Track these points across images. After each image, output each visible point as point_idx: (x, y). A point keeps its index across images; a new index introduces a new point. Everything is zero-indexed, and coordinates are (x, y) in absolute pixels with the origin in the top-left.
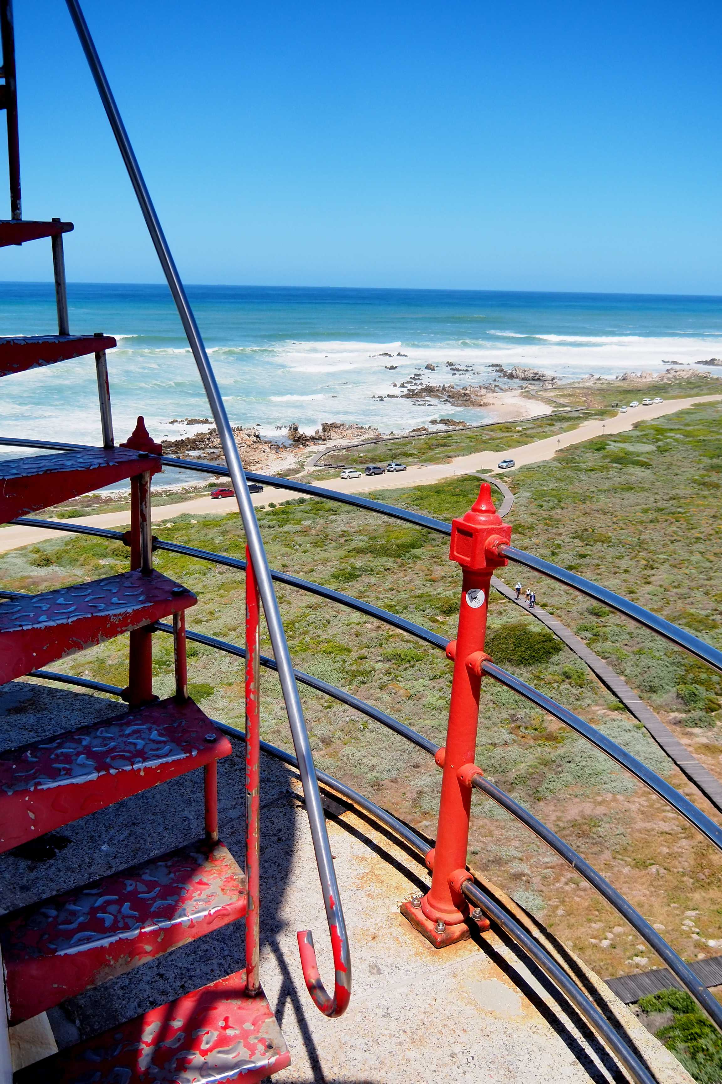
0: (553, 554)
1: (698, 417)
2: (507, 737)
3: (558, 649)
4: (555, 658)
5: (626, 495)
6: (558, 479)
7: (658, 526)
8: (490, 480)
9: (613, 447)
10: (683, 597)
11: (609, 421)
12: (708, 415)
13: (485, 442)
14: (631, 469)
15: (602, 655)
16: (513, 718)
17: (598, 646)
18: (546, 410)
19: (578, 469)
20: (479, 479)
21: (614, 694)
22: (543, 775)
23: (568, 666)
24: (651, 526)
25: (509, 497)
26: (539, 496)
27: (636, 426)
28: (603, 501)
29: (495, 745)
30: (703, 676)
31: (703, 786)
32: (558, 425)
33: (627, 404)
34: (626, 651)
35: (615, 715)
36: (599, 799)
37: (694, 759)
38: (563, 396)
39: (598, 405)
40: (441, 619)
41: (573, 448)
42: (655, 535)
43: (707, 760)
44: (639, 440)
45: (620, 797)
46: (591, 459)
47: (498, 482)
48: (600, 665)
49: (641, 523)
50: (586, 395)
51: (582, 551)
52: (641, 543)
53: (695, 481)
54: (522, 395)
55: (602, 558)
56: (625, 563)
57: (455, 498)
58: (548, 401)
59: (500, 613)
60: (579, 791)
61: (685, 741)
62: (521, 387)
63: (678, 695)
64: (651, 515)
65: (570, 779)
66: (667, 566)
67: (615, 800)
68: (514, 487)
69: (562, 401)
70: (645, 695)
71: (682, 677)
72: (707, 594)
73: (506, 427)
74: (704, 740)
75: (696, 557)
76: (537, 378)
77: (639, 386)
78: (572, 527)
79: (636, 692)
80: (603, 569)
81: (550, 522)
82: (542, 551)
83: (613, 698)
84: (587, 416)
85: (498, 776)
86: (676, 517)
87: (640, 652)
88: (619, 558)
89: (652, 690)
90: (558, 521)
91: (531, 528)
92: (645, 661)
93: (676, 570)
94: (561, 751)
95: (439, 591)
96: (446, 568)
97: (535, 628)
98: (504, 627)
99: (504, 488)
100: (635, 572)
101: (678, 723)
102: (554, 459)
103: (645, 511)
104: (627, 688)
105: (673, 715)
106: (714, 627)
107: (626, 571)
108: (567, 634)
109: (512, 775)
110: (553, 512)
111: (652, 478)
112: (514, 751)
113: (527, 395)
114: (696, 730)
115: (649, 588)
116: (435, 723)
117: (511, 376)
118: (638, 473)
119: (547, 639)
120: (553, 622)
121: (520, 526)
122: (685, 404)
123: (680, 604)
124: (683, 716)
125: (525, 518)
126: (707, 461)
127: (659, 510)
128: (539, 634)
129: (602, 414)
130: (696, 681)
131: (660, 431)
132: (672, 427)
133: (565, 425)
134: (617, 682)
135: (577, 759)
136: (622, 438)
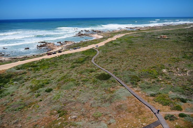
0: (107, 61)
1: (126, 37)
2: (104, 93)
3: (110, 77)
4: (110, 78)
5: (117, 50)
6: (106, 48)
7: (123, 55)
8: (95, 49)
9: (114, 42)
10: (129, 66)
11: (112, 38)
12: (127, 36)
13: (93, 43)
14: (117, 46)
15: (118, 77)
16: (105, 89)
17: (117, 76)
18: (102, 37)
19: (109, 46)
20: (93, 49)
21: (121, 83)
22: (111, 99)
23: (113, 80)
24: (122, 55)
25: (98, 52)
26: (103, 51)
27: (117, 39)
28: (113, 51)
30: (134, 79)
31: (137, 97)
32: (104, 39)
33: (115, 35)
34: (121, 76)
35: (121, 87)
36: (121, 102)
37: (135, 93)
38: (104, 34)
39: (110, 36)
40: (90, 73)
41: (107, 43)
43: (137, 93)
44: (118, 41)
46: (110, 45)
47: (96, 49)
48: (118, 79)
50: (108, 34)
51: (112, 60)
52: (121, 58)
53: (127, 47)
54: (98, 35)
55: (115, 61)
57: (89, 53)
58: (102, 35)
59: (100, 71)
61: (133, 90)
62: (97, 33)
63: (131, 83)
64: (121, 53)
65: (116, 99)
66: (125, 61)
67: (124, 101)
68: (99, 50)
69: (104, 35)
71: (131, 80)
72: (132, 65)
73: (96, 40)
74: (136, 90)
75: (130, 59)
76: (100, 32)
77: (116, 32)
78: (109, 56)
79: (124, 83)
80: (115, 63)
81: (106, 55)
82: (105, 60)
83: (121, 84)
84: (109, 38)
85: (104, 100)
86: (125, 53)
87: (124, 76)
88: (118, 61)
89: (127, 82)
90: (107, 55)
91: (103, 57)
92: (125, 78)
93: (127, 62)
94: (114, 94)
95: (89, 68)
96: (90, 65)
97: (106, 74)
98: (101, 74)
99: (97, 50)
100: (120, 63)
101: (131, 87)
102: (104, 45)
104: (123, 82)
105: (130, 86)
106: (135, 71)
108: (111, 74)
109: (106, 99)
110: (106, 54)
111: (121, 47)
112: (106, 95)
113: (99, 35)
114: (135, 88)
115: (123, 65)
116: (92, 91)
117: (95, 32)
118: (118, 46)
120: (109, 72)
121: (101, 56)
122: (124, 35)
123: (129, 68)
124: (132, 86)
125: (101, 55)
126: (128, 44)
127: (122, 52)
128: (107, 74)
129: (111, 37)
130: (133, 80)
131: (121, 39)
133: (105, 39)
134: (121, 81)
135: (117, 95)
136: (114, 41)
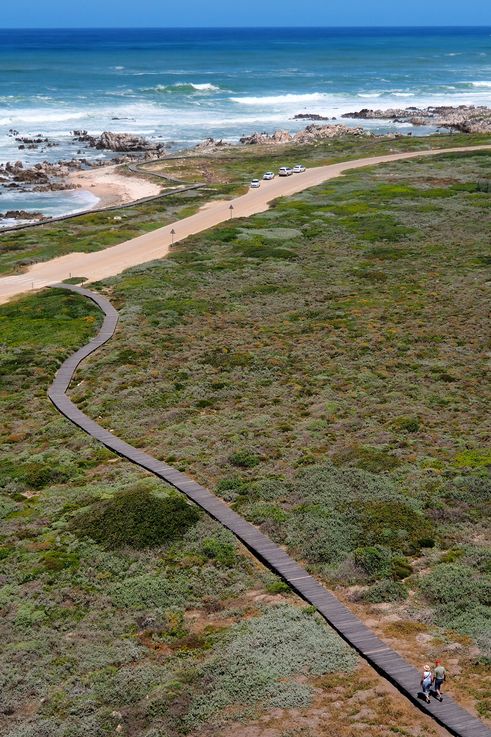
0: (178, 387)
1: (350, 187)
2: (135, 650)
3: (194, 519)
4: (192, 531)
5: (269, 298)
6: (177, 285)
7: (313, 337)
8: (87, 292)
9: (246, 235)
10: (352, 429)
11: (237, 200)
12: (363, 184)
13: (72, 240)
14: (272, 263)
15: (254, 520)
16: (141, 623)
17: (248, 509)
18: (152, 190)
19: (201, 268)
20: (67, 292)
21: (274, 571)
22: (189, 697)
23: (211, 541)
24: (304, 337)
25: (112, 314)
26: (152, 309)
27: (274, 204)
28: (239, 310)
29: (118, 665)
30: (387, 532)
31: (400, 679)
32: (171, 210)
33: (260, 176)
34: (284, 510)
35: (278, 599)
36: (266, 718)
37: (385, 645)
38: (174, 169)
39: (220, 179)
40: (28, 495)
41: (193, 240)
42: (311, 350)
43: (401, 643)
44: (279, 223)
45: (294, 713)
46: (218, 253)
47: (94, 294)
48: (251, 533)
49: (291, 334)
50: (203, 166)
51: (217, 379)
52: (292, 361)
53: (354, 273)
54: (118, 172)
55: (243, 387)
56: (274, 391)
57: (36, 322)
58: (155, 178)
59: (111, 478)
60: (237, 711)
61: (371, 622)
62: (116, 161)
63: (357, 561)
64: (303, 323)
65: (225, 696)
66: (328, 389)
67: (287, 716)
68: (118, 300)
69: (173, 176)
70: (315, 567)
71: (361, 537)
72: (382, 421)
73: (99, 217)
74: (395, 618)
75: (365, 374)
76: (136, 147)
77: (273, 151)
78: (202, 348)
79: (303, 564)
80: (246, 401)
81: (171, 344)
82: (163, 385)
83: (274, 577)
84: (208, 196)
85: (127, 709)
86: (336, 323)
87: (303, 510)
88: (267, 384)
89: (323, 559)
90: (180, 341)
91: (145, 354)
92: (311, 521)
93: (341, 394)
94: (210, 660)
95: (23, 455)
96: (31, 422)
97: (162, 494)
98: (119, 497)
99: (104, 302)
100: (287, 401)
101: (360, 599)
102: (169, 257)
103: (294, 318)
104: (290, 561)
105: (353, 589)
106: (395, 465)
107: (276, 402)
108: (204, 496)
109: (146, 702)
110: (174, 330)
111: (300, 272)
112: (146, 670)
113: (125, 172)
114: (384, 606)
115: (307, 422)
116: (32, 645)
117: (101, 146)
118: (282, 267)
119: (180, 506)
120: (185, 482)
121: (130, 352)
122: (334, 171)
123: (349, 439)
124: (366, 588)
125: (136, 342)
126: (367, 245)
127: (312, 315)
128: (167, 501)
129: (227, 191)
130: (377, 540)
131: (304, 209)
132: (320, 203)
133: (180, 209)
134: (277, 555)
135: (233, 668)
136: (255, 221)
